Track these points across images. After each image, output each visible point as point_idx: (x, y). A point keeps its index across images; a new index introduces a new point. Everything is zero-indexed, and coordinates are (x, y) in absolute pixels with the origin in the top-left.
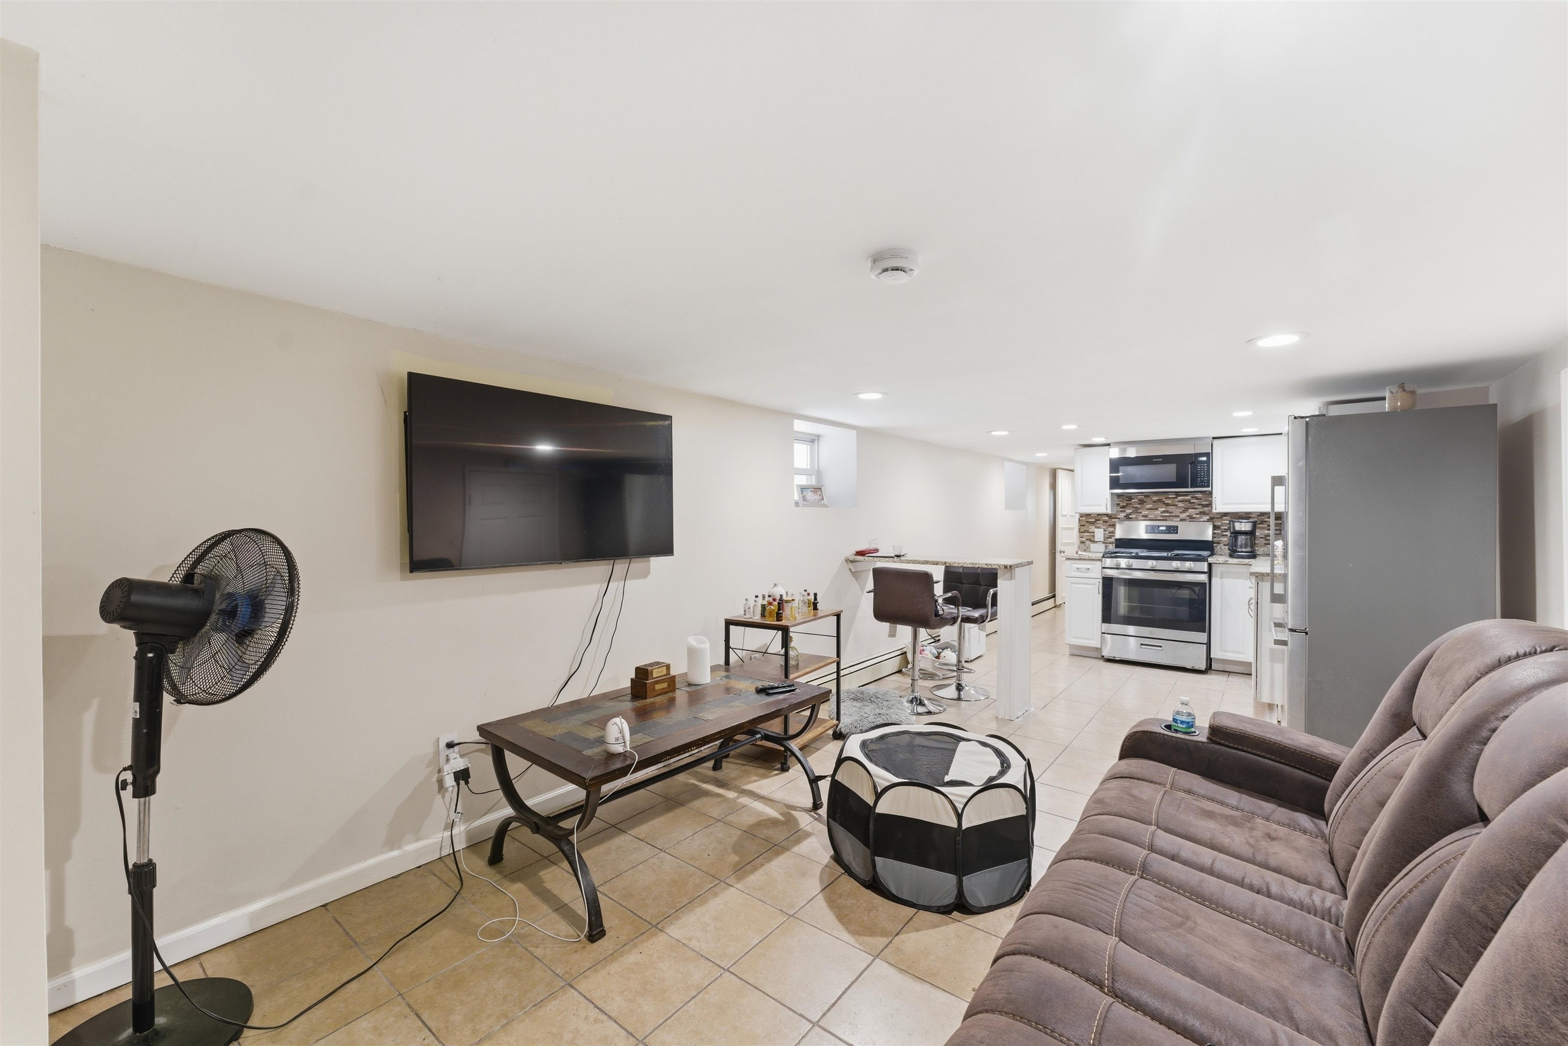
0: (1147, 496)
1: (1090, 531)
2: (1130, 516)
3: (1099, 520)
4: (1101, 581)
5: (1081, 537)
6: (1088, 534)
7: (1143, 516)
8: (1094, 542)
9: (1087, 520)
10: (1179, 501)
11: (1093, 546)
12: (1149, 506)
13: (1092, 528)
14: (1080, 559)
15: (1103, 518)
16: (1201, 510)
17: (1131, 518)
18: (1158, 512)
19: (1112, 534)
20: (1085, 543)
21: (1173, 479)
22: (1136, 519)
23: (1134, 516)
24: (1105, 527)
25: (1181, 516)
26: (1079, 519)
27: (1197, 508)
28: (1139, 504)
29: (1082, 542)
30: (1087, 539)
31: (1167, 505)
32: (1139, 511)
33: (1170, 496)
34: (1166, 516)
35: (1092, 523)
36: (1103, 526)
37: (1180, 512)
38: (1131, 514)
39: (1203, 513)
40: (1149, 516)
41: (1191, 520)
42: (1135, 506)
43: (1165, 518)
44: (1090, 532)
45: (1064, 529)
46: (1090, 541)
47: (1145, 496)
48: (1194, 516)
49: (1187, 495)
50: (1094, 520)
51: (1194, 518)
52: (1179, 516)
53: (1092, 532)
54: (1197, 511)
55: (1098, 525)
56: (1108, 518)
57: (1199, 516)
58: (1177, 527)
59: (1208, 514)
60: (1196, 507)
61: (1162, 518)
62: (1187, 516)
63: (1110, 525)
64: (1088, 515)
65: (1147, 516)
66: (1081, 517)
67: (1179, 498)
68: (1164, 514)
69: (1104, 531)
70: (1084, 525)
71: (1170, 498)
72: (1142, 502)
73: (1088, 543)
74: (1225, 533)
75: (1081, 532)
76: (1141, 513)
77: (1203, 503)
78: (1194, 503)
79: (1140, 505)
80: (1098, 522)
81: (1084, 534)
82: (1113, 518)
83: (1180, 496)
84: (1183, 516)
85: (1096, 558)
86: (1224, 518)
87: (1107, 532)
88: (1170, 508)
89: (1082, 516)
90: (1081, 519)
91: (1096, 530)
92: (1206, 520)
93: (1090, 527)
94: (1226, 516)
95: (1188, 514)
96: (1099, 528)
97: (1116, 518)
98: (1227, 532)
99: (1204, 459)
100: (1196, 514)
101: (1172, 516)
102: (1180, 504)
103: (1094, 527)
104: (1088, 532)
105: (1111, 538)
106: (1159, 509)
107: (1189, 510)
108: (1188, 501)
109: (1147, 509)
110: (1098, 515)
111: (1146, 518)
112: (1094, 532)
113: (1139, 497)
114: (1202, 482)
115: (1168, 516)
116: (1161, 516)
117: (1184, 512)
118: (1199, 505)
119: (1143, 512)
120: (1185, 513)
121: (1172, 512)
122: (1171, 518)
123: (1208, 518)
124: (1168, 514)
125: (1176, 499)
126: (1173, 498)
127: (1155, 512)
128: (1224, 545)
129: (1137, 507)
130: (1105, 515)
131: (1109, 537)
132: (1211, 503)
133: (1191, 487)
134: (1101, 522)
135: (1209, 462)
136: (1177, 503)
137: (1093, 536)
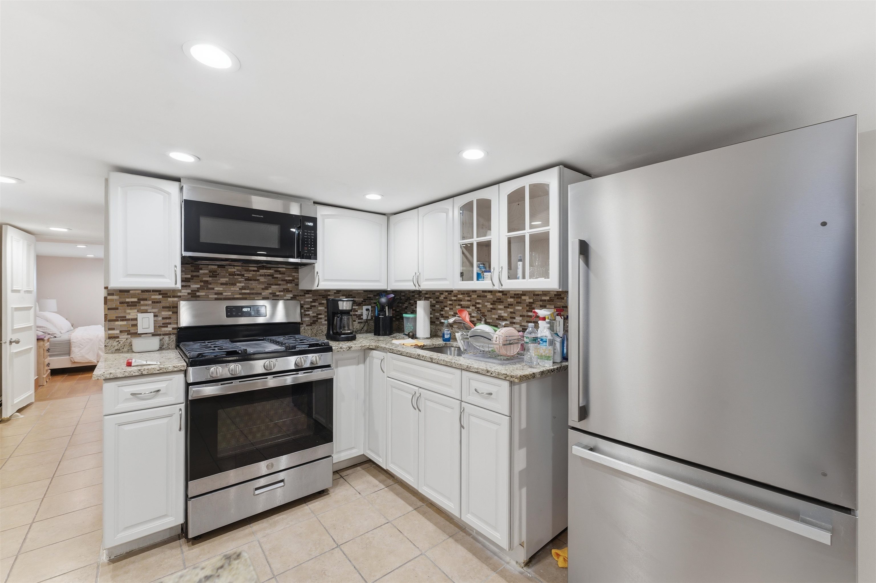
0: (223, 264)
1: (128, 317)
2: (198, 294)
3: (146, 300)
4: (182, 405)
5: (110, 329)
6: (124, 323)
7: (216, 294)
8: (136, 335)
9: (122, 300)
10: (261, 275)
11: (138, 343)
12: (223, 280)
13: (132, 313)
14: (142, 375)
15: (153, 297)
16: (285, 287)
17: (199, 296)
19: (168, 321)
20: (118, 337)
21: (275, 244)
22: (206, 298)
23: (204, 294)
24: (154, 310)
25: (263, 294)
26: (105, 298)
27: (280, 285)
28: (210, 277)
29: (110, 337)
30: (121, 332)
32: (210, 286)
33: (251, 268)
34: (245, 294)
35: (132, 305)
36: (153, 308)
37: (263, 289)
38: (198, 290)
39: (287, 291)
40: (224, 294)
41: (275, 298)
42: (204, 279)
43: (245, 296)
44: (129, 320)
45: (17, 309)
46: (129, 333)
47: (219, 266)
48: (278, 293)
49: (270, 268)
50: (135, 300)
51: (278, 296)
52: (261, 294)
53: (132, 320)
54: (282, 287)
55: (143, 308)
56: (160, 297)
57: (282, 293)
59: (291, 291)
60: (279, 282)
61: (240, 296)
62: (270, 293)
63: (163, 307)
64: (124, 292)
65: (221, 294)
66: (109, 294)
67: (261, 271)
68: (243, 291)
69: (155, 316)
70: (117, 309)
71: (251, 271)
72: (214, 274)
73: (124, 337)
74: (307, 313)
75: (109, 321)
76: (213, 289)
77: (286, 278)
78: (277, 278)
79: (211, 279)
80: (142, 302)
81: (117, 323)
82: (170, 297)
83: (263, 268)
84: (266, 293)
85: (176, 369)
86: (307, 296)
87: (160, 318)
88: (253, 284)
89: (110, 292)
90: (109, 297)
91: (140, 316)
92: (290, 298)
93: (128, 311)
94: (309, 294)
95: (270, 291)
96: (146, 312)
97: (174, 297)
98: (309, 311)
99: (311, 224)
100: (280, 291)
101: (253, 294)
102: (262, 279)
103: (136, 311)
104: (123, 319)
105: (167, 327)
106: (238, 284)
107: (272, 287)
109: (222, 284)
110: (144, 291)
111: (220, 296)
112: (136, 319)
113: (210, 267)
114: (309, 251)
115: (248, 294)
116: (240, 294)
117: (266, 288)
118: (282, 280)
119: (216, 289)
120: (268, 289)
121: (253, 289)
122: (252, 296)
123: (292, 296)
124: (248, 291)
125: (258, 273)
126: (254, 271)
127: (232, 289)
128: (307, 325)
129: (207, 281)
130: (158, 291)
131: (165, 325)
132: (298, 279)
133: (297, 257)
134: (150, 302)
135: (315, 228)
136: (258, 278)
137: (136, 325)
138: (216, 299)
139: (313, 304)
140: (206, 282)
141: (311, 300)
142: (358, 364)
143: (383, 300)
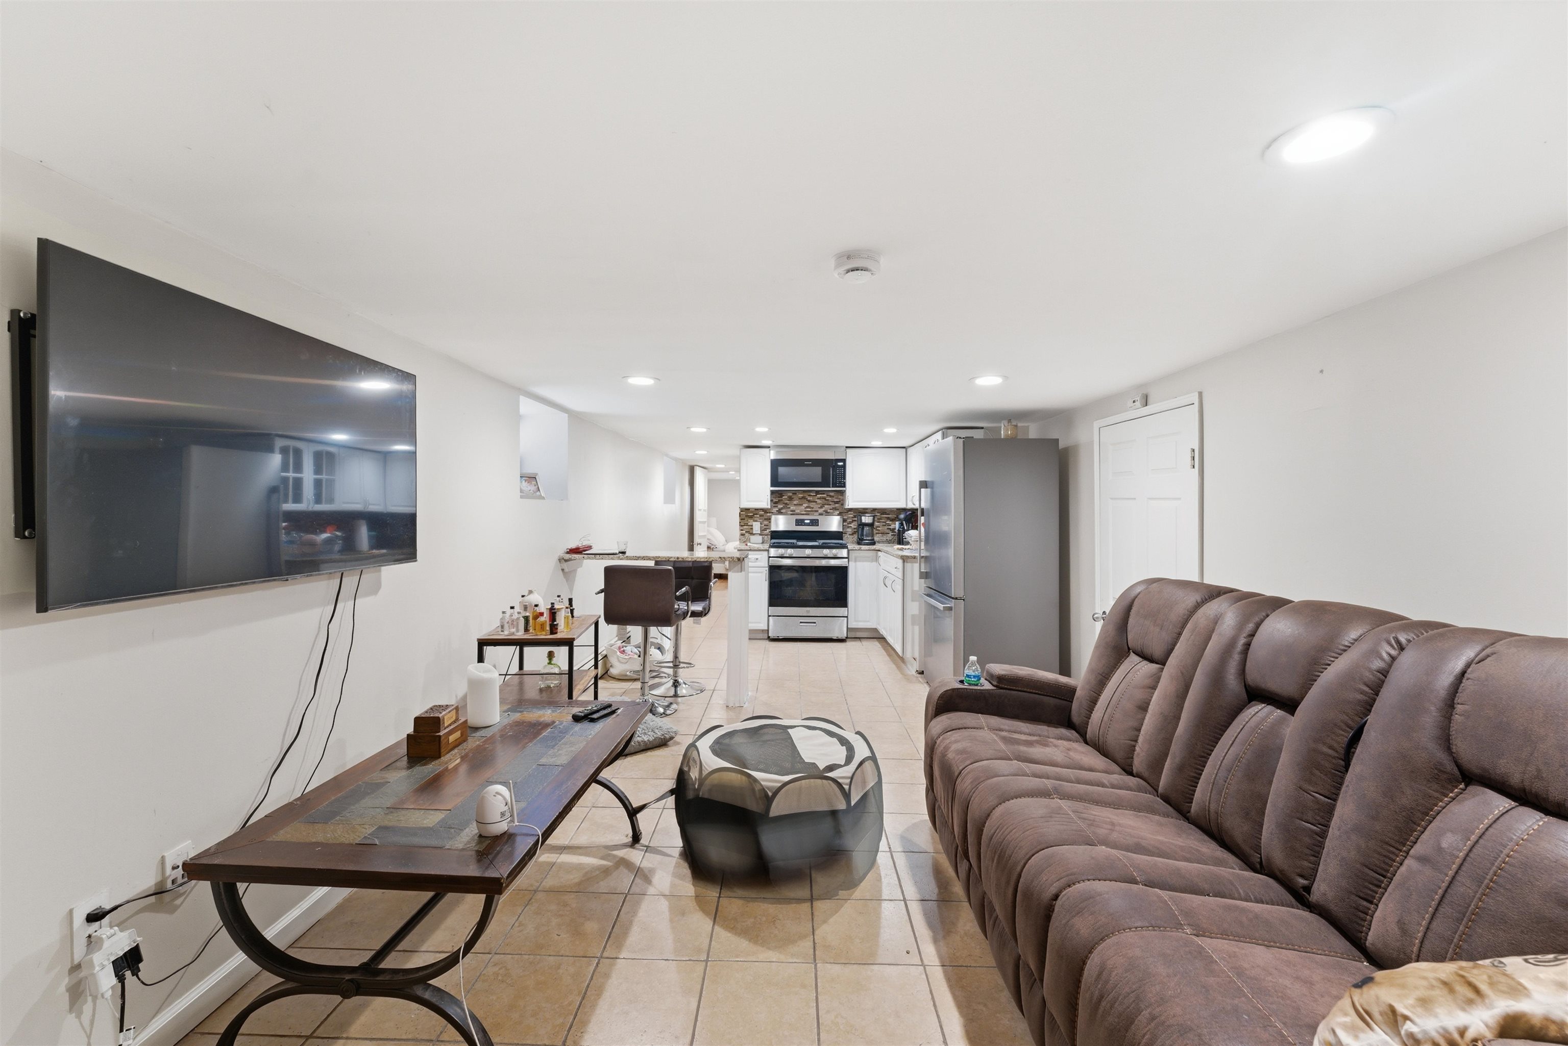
0: (795, 493)
1: (749, 524)
3: (756, 514)
4: (767, 569)
5: (741, 530)
6: (748, 527)
7: (791, 511)
8: (752, 534)
9: (747, 514)
10: (818, 499)
11: (753, 538)
12: (795, 502)
13: (751, 522)
15: (759, 513)
16: (834, 506)
17: (781, 512)
18: (802, 508)
19: (767, 527)
20: (745, 535)
21: (819, 480)
22: (787, 513)
23: (785, 511)
24: (761, 521)
25: (819, 511)
26: (739, 513)
28: (788, 500)
29: (742, 535)
30: (746, 532)
31: (809, 501)
32: (788, 506)
35: (751, 517)
36: (759, 519)
38: (782, 509)
39: (835, 509)
40: (795, 511)
41: (827, 514)
42: (785, 502)
43: (808, 513)
45: (701, 522)
46: (749, 532)
47: (793, 493)
48: (830, 511)
49: (824, 494)
50: (752, 514)
52: (817, 511)
54: (831, 507)
55: (755, 519)
56: (762, 513)
57: (833, 511)
58: (818, 520)
59: (840, 509)
60: (832, 504)
61: (804, 513)
62: (824, 511)
63: (765, 519)
64: (747, 510)
67: (818, 496)
68: (807, 509)
69: (761, 524)
70: (744, 519)
71: (812, 495)
72: (790, 499)
73: (747, 535)
74: (850, 525)
75: (741, 525)
76: (789, 508)
77: (835, 500)
78: (831, 500)
80: (755, 516)
81: (744, 527)
82: (768, 513)
84: (821, 511)
85: (764, 549)
87: (763, 525)
88: (812, 505)
89: (742, 510)
90: (741, 513)
91: (754, 523)
93: (749, 520)
95: (824, 509)
96: (756, 521)
97: (770, 513)
99: (842, 464)
100: (832, 509)
101: (813, 511)
102: (819, 501)
103: (753, 520)
104: (747, 524)
105: (767, 530)
106: (804, 505)
107: (826, 506)
108: (824, 498)
109: (795, 505)
110: (756, 509)
111: (793, 513)
112: (752, 526)
113: (788, 494)
114: (840, 482)
116: (805, 511)
117: (821, 507)
119: (791, 508)
121: (812, 508)
122: (812, 513)
123: (839, 513)
124: (809, 510)
125: (816, 497)
128: (850, 535)
130: (762, 510)
131: (765, 530)
132: (843, 500)
133: (833, 487)
134: (758, 516)
135: (844, 467)
136: (816, 500)
137: (752, 529)
138: (791, 514)
139: (854, 519)
140: (786, 504)
141: (852, 516)
142: (872, 562)
143: (902, 516)
